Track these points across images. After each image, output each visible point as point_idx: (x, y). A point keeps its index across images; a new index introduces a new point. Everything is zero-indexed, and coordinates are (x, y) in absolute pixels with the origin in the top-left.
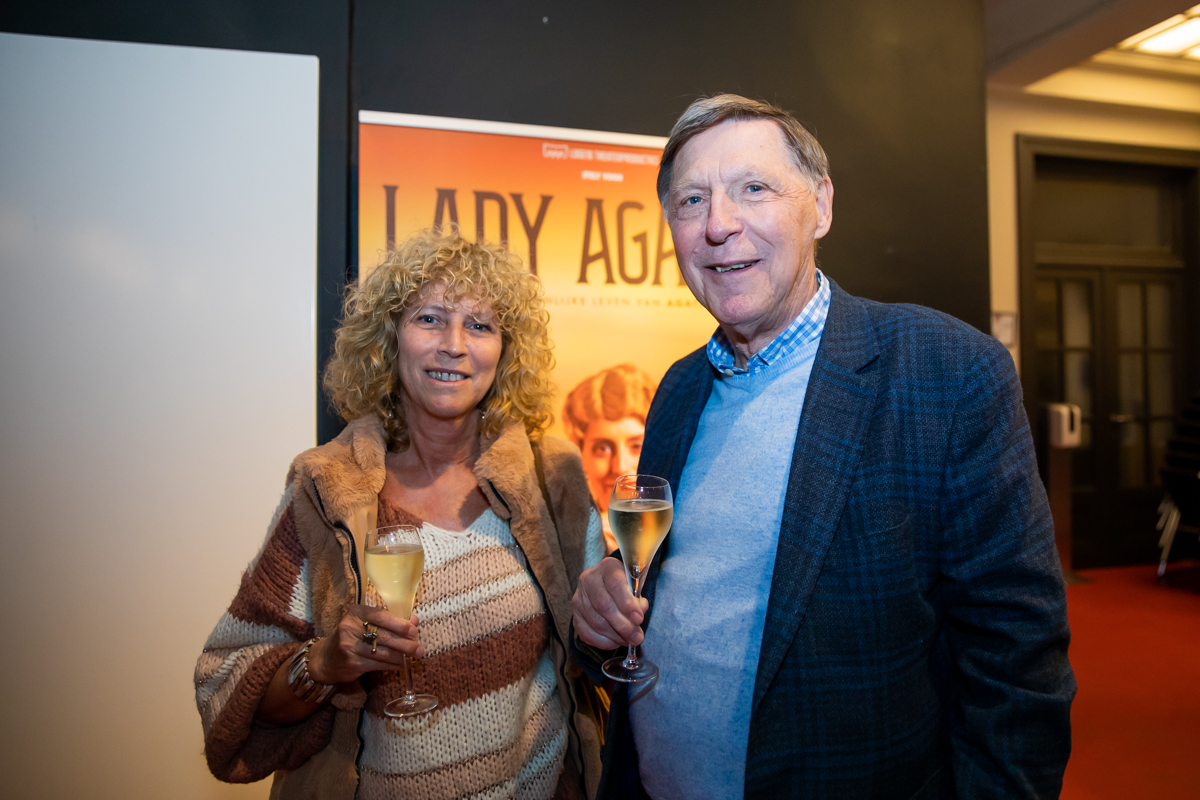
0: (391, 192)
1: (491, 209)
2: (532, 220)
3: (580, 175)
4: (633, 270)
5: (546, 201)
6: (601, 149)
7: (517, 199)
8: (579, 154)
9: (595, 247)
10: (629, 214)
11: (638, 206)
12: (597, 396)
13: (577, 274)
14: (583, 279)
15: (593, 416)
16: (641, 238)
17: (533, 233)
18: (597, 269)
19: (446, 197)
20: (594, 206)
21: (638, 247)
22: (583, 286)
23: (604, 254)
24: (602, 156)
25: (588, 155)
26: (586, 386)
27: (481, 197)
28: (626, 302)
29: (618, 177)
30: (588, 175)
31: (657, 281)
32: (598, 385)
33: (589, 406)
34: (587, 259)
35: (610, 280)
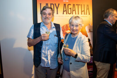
0: (41, 4)
1: (52, 6)
2: (57, 7)
3: (63, 1)
4: (70, 12)
5: (59, 4)
7: (55, 4)
10: (69, 6)
11: (70, 5)
12: (65, 28)
13: (63, 13)
14: (63, 14)
15: (65, 30)
16: (71, 9)
18: (65, 13)
19: (47, 4)
20: (65, 5)
21: (70, 10)
22: (63, 15)
23: (66, 11)
26: (64, 26)
27: (51, 4)
28: (69, 16)
29: (68, 1)
31: (72, 14)
32: (65, 26)
33: (64, 29)
34: (64, 11)
35: (67, 14)
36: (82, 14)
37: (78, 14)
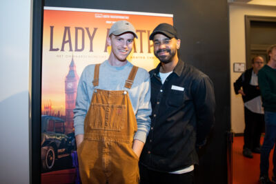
0: (52, 28)
1: (80, 32)
2: (91, 34)
3: (106, 22)
5: (95, 29)
6: (112, 15)
7: (87, 29)
8: (105, 16)
13: (104, 50)
14: (106, 51)
17: (91, 38)
18: (109, 48)
19: (67, 29)
22: (105, 53)
24: (112, 17)
25: (108, 16)
27: (77, 29)
30: (108, 22)
36: (149, 52)
37: (142, 52)
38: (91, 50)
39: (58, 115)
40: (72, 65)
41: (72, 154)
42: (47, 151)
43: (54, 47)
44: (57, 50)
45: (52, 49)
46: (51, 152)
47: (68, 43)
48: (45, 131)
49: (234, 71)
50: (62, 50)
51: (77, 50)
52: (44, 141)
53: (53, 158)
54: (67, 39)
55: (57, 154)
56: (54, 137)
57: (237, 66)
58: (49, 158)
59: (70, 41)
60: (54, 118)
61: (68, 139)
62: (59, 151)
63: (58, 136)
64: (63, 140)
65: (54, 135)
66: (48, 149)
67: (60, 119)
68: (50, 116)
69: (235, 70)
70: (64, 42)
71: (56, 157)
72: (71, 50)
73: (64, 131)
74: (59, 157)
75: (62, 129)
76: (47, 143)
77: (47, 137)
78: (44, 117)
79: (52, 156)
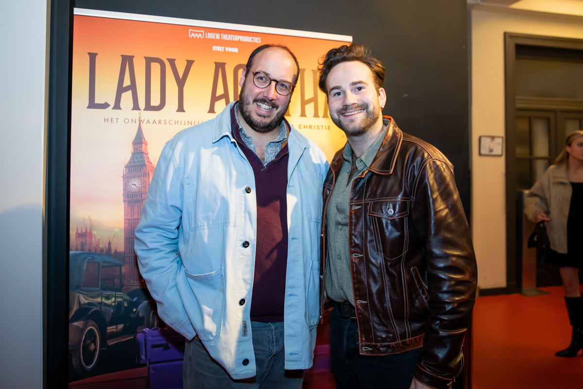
0: (93, 57)
1: (156, 68)
2: (181, 75)
3: (212, 48)
5: (190, 63)
6: (225, 33)
7: (172, 62)
8: (211, 36)
9: (220, 91)
13: (208, 108)
14: (212, 110)
17: (181, 83)
18: (220, 105)
19: (127, 61)
20: (220, 67)
22: (211, 115)
23: (225, 96)
24: (225, 37)
25: (218, 36)
27: (149, 61)
29: (236, 50)
30: (215, 48)
34: (214, 99)
36: (303, 114)
38: (181, 109)
39: (108, 251)
40: (139, 141)
41: (140, 336)
42: (83, 330)
43: (98, 100)
44: (106, 106)
45: (92, 105)
46: (91, 333)
47: (130, 92)
48: (78, 287)
49: (480, 154)
50: (117, 106)
51: (149, 107)
52: (75, 308)
53: (96, 347)
54: (127, 82)
55: (105, 336)
56: (99, 300)
57: (486, 142)
58: (86, 347)
59: (133, 87)
60: (98, 258)
61: (129, 302)
62: (111, 329)
63: (108, 298)
64: (120, 304)
65: (98, 296)
66: (85, 326)
67: (113, 260)
68: (90, 253)
69: (483, 152)
70: (121, 90)
71: (103, 343)
72: (136, 107)
73: (122, 285)
74: (111, 343)
75: (117, 281)
76: (84, 312)
77: (83, 300)
78: (77, 255)
79: (94, 342)
